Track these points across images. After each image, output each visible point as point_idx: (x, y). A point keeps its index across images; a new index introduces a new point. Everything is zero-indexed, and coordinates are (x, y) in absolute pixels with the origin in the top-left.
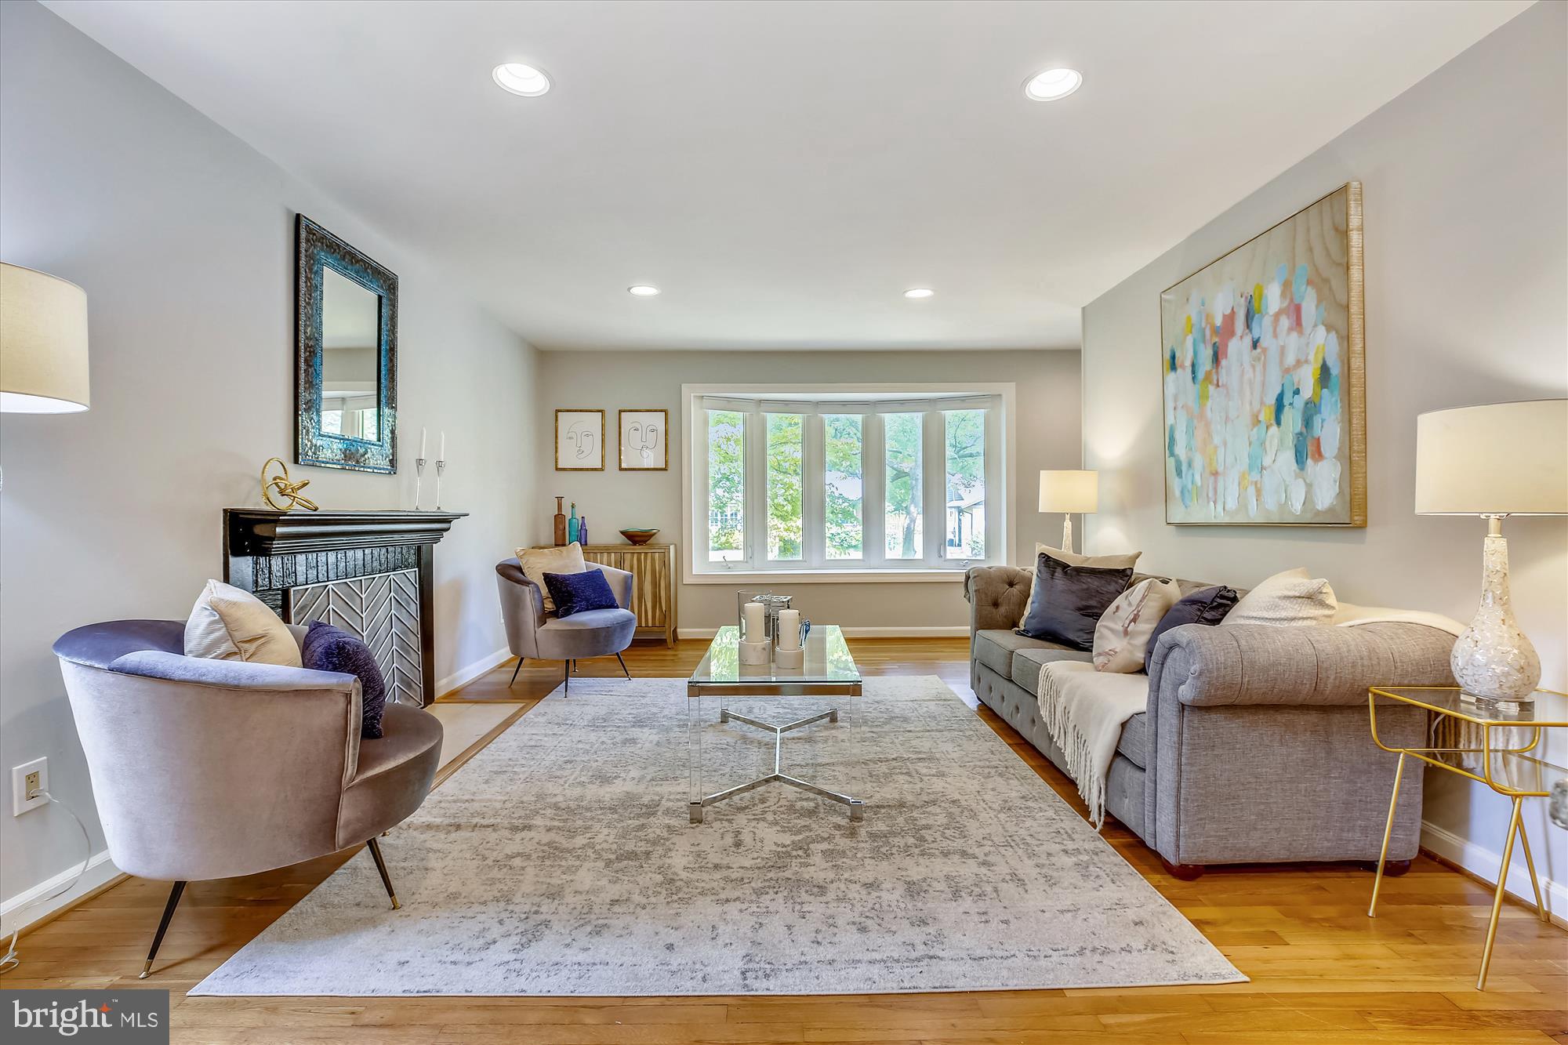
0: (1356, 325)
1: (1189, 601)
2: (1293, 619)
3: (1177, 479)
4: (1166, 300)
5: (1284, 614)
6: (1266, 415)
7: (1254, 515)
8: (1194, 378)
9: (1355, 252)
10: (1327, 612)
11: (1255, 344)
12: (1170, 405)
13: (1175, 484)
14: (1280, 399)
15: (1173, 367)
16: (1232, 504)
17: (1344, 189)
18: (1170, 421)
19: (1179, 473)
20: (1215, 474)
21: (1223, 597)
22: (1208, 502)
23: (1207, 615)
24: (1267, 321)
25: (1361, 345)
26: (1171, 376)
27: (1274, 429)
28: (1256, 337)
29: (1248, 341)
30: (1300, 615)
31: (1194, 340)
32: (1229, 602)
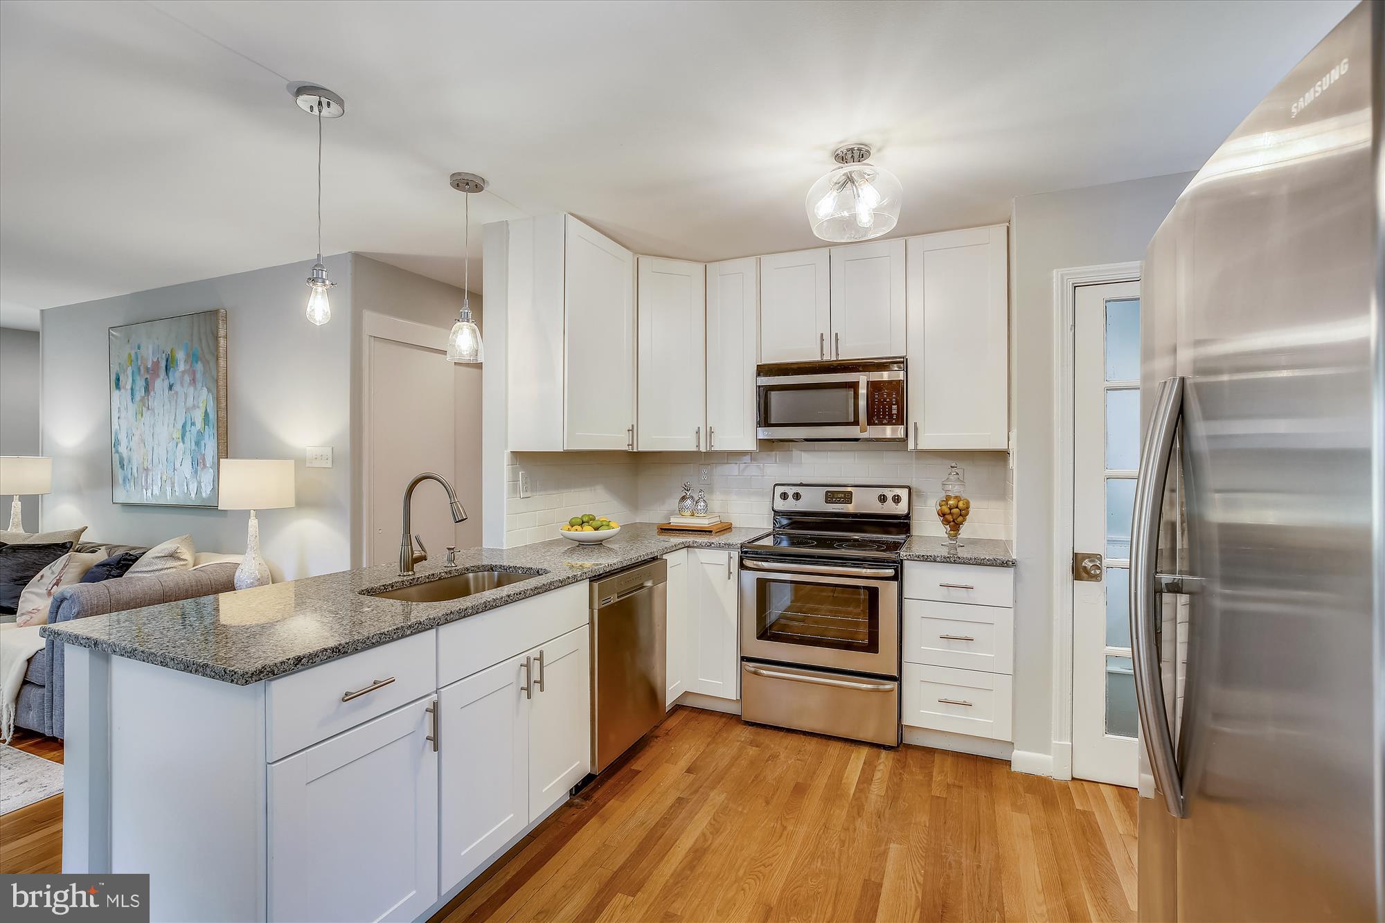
0: (222, 393)
1: (101, 565)
2: (161, 570)
3: (120, 470)
4: (113, 335)
5: (155, 568)
6: (177, 435)
7: (169, 500)
8: (132, 399)
9: (222, 350)
10: (182, 563)
11: (171, 387)
12: (115, 414)
13: (119, 474)
14: (184, 427)
15: (118, 386)
16: (156, 491)
17: (215, 312)
18: (115, 427)
19: (122, 466)
20: (147, 470)
21: (125, 560)
22: (142, 489)
23: (113, 572)
24: (178, 374)
25: (225, 404)
26: (116, 393)
27: (181, 444)
28: (171, 383)
29: (166, 383)
30: (165, 567)
31: (133, 372)
32: (131, 563)
